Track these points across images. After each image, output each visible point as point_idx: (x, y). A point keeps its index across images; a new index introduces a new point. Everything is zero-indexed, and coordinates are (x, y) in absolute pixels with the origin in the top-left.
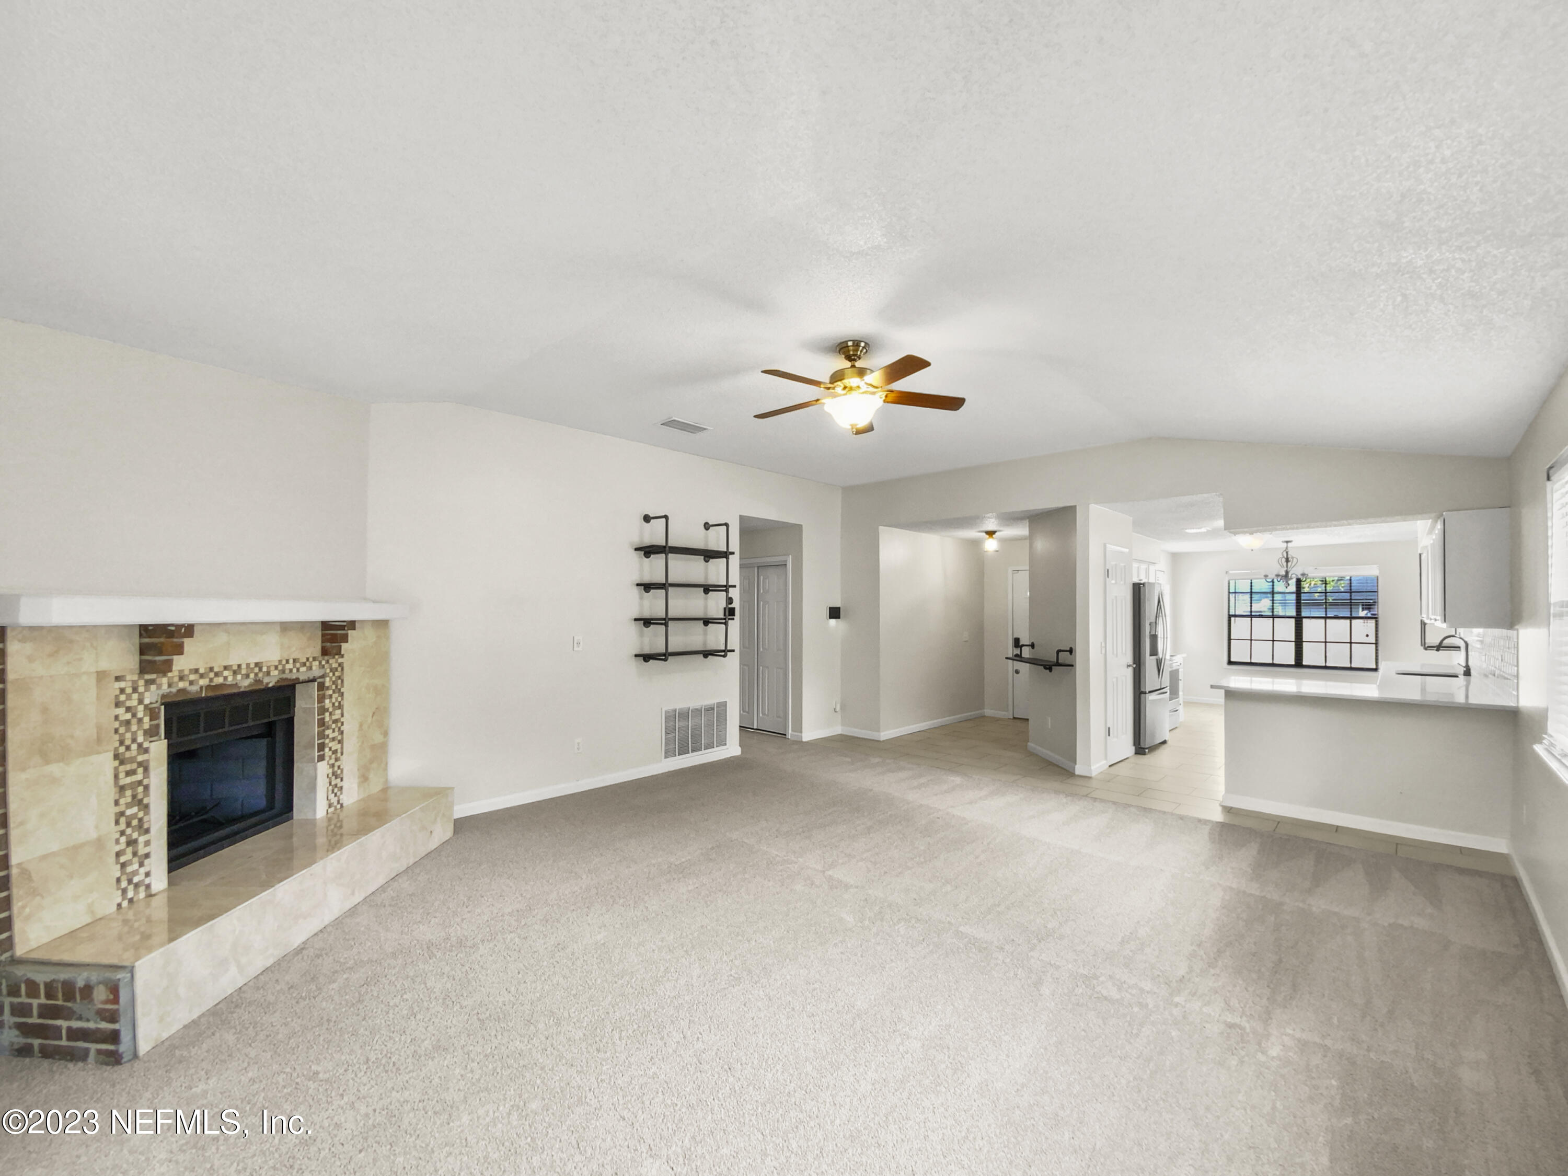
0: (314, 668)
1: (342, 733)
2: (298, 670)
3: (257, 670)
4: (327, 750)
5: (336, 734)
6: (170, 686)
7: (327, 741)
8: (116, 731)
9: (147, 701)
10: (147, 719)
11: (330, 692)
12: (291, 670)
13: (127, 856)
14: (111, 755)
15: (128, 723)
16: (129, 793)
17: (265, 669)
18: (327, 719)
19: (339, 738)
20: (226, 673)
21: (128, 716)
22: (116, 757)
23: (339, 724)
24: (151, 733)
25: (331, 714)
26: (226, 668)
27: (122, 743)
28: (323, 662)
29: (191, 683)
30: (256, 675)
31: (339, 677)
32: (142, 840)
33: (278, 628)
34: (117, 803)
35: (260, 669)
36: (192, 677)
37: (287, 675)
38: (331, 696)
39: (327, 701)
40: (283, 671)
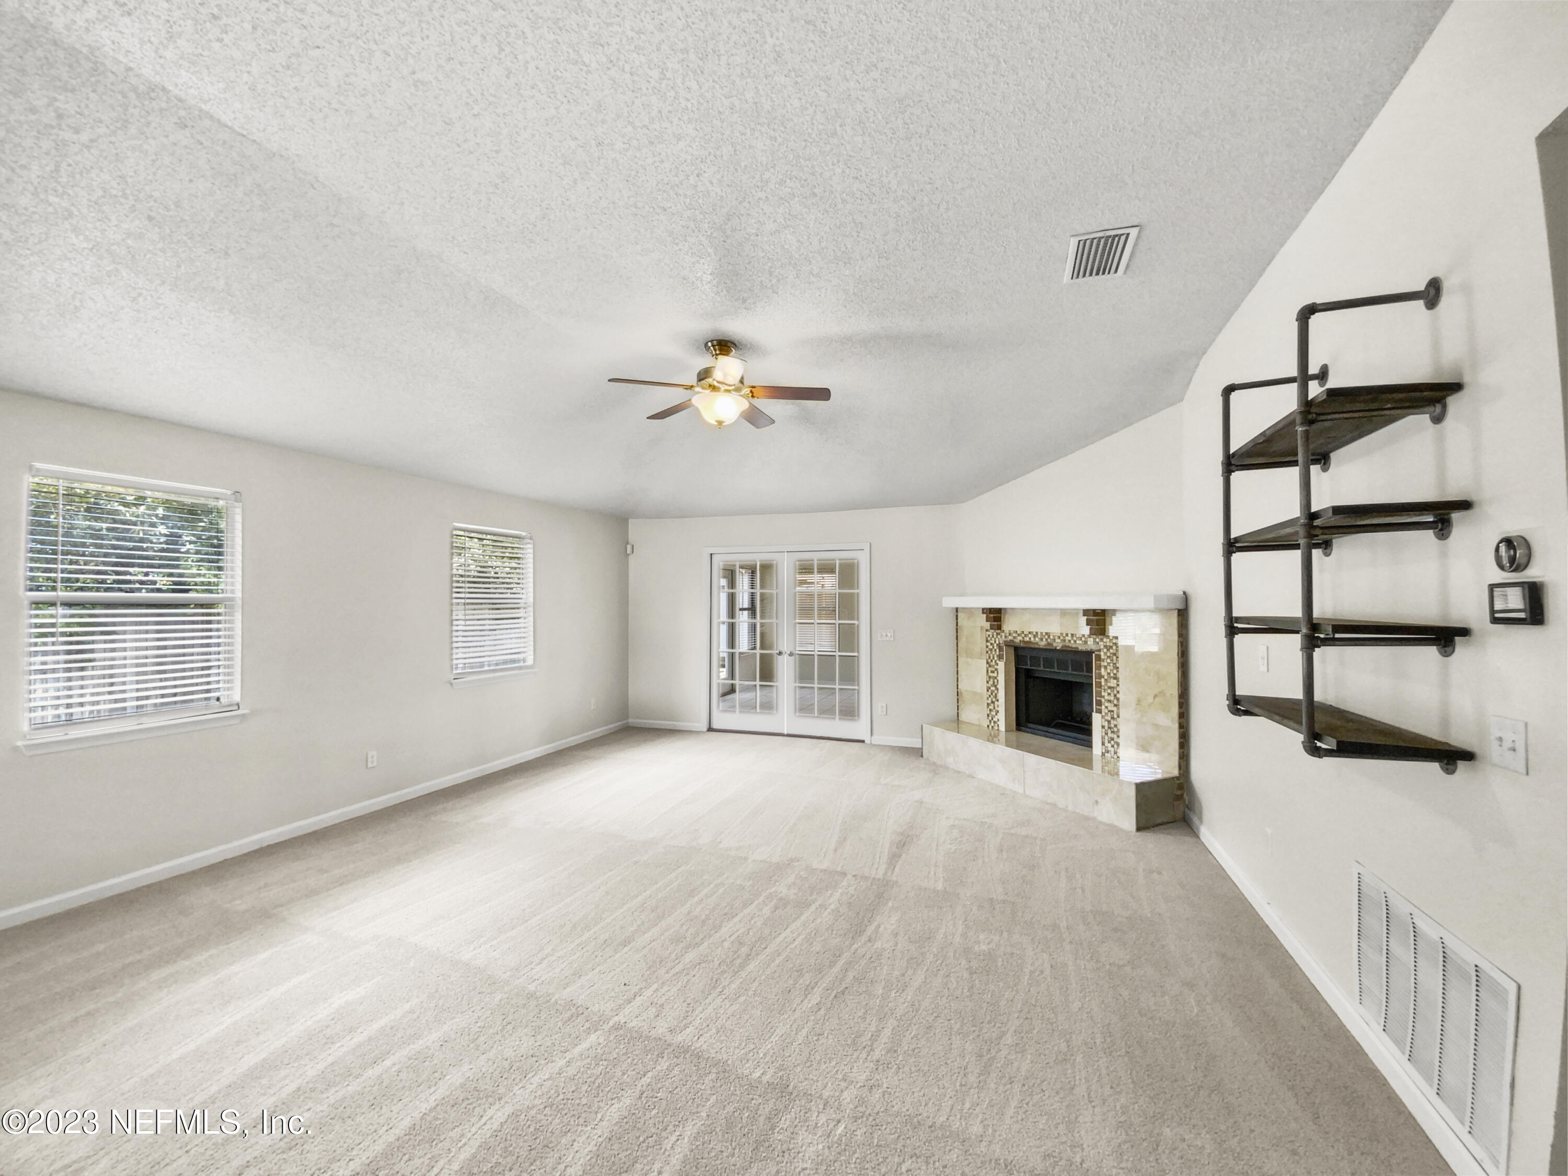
0: (1089, 643)
1: (1118, 699)
2: (1075, 641)
3: (1047, 637)
4: (1103, 707)
5: (1112, 698)
6: (1006, 637)
7: (1103, 700)
8: (987, 652)
9: (997, 642)
10: (998, 650)
11: (1106, 664)
12: (1070, 641)
13: (991, 707)
14: (985, 661)
15: (991, 650)
16: (992, 680)
17: (1051, 637)
18: (1103, 684)
19: (1115, 702)
20: (1030, 636)
21: (991, 647)
22: (988, 663)
23: (1115, 692)
24: (1000, 657)
25: (1106, 680)
26: (1030, 633)
27: (990, 658)
28: (1097, 640)
29: (1014, 637)
30: (1047, 640)
31: (1115, 654)
32: (996, 703)
33: (1059, 612)
34: (988, 682)
35: (1049, 637)
36: (1014, 635)
37: (1067, 644)
38: (1106, 667)
39: (1103, 670)
40: (1064, 641)
